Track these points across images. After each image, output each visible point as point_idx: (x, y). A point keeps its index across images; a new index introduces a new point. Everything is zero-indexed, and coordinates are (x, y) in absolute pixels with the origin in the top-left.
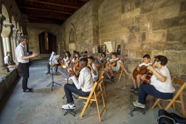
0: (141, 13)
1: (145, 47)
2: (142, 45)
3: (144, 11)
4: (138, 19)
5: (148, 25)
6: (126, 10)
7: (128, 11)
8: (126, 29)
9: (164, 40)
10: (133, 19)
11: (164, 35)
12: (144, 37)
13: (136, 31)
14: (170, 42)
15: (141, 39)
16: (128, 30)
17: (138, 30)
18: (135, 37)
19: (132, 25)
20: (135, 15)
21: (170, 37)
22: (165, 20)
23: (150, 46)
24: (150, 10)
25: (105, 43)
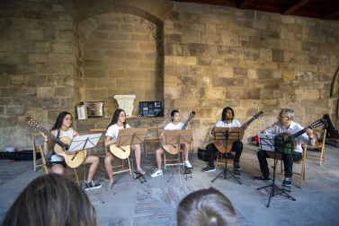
0: (198, 63)
1: (204, 104)
2: (201, 102)
3: (201, 62)
4: (194, 70)
5: (208, 80)
6: (175, 52)
7: (179, 55)
8: (175, 79)
9: (224, 98)
10: (186, 67)
11: (223, 93)
12: (202, 92)
13: (192, 84)
14: (228, 100)
15: (199, 95)
16: (179, 81)
17: (195, 83)
18: (190, 91)
19: (186, 76)
20: (189, 64)
21: (228, 95)
22: (223, 78)
23: (211, 104)
24: (209, 64)
25: (116, 97)
